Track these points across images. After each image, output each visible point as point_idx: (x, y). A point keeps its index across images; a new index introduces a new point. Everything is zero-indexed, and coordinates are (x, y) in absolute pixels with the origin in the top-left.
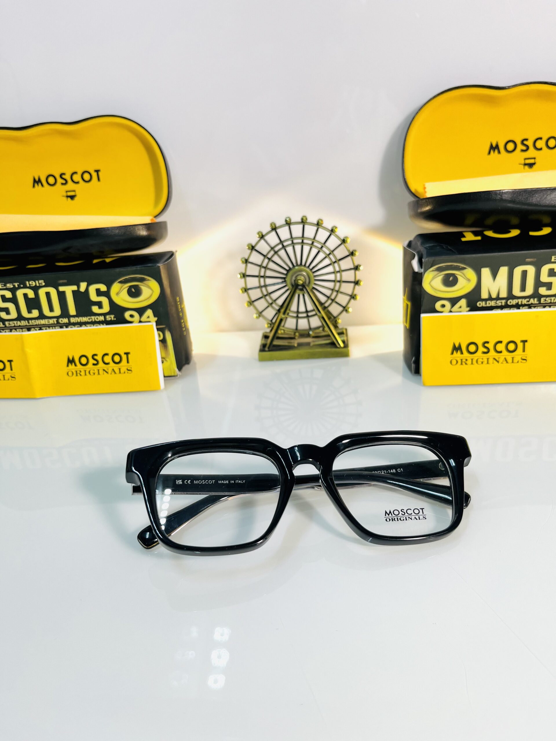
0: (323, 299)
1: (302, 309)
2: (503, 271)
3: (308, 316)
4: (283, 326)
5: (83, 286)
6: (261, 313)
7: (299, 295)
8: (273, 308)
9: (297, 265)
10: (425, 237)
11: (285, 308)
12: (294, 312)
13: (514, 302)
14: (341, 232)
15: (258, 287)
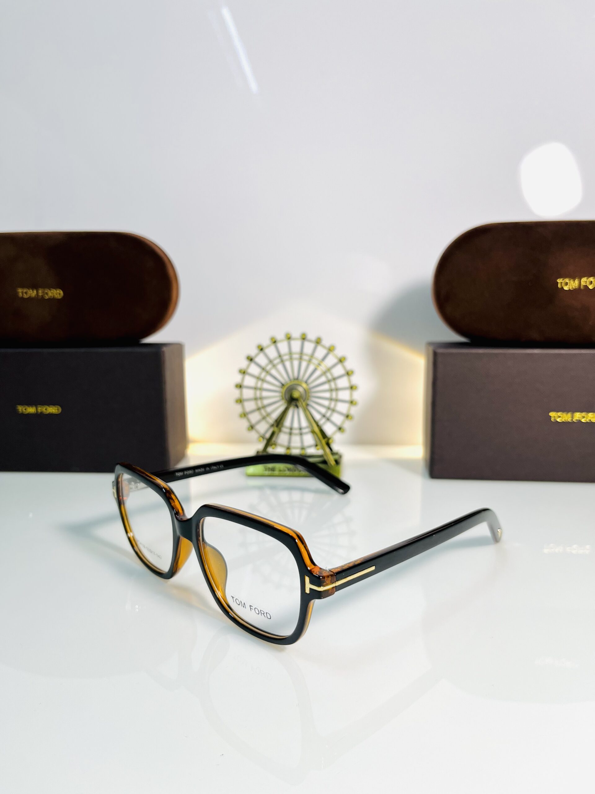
3: (301, 434)
4: (275, 442)
6: (254, 425)
7: (293, 411)
9: (294, 379)
11: (279, 422)
14: (339, 352)
15: (253, 399)
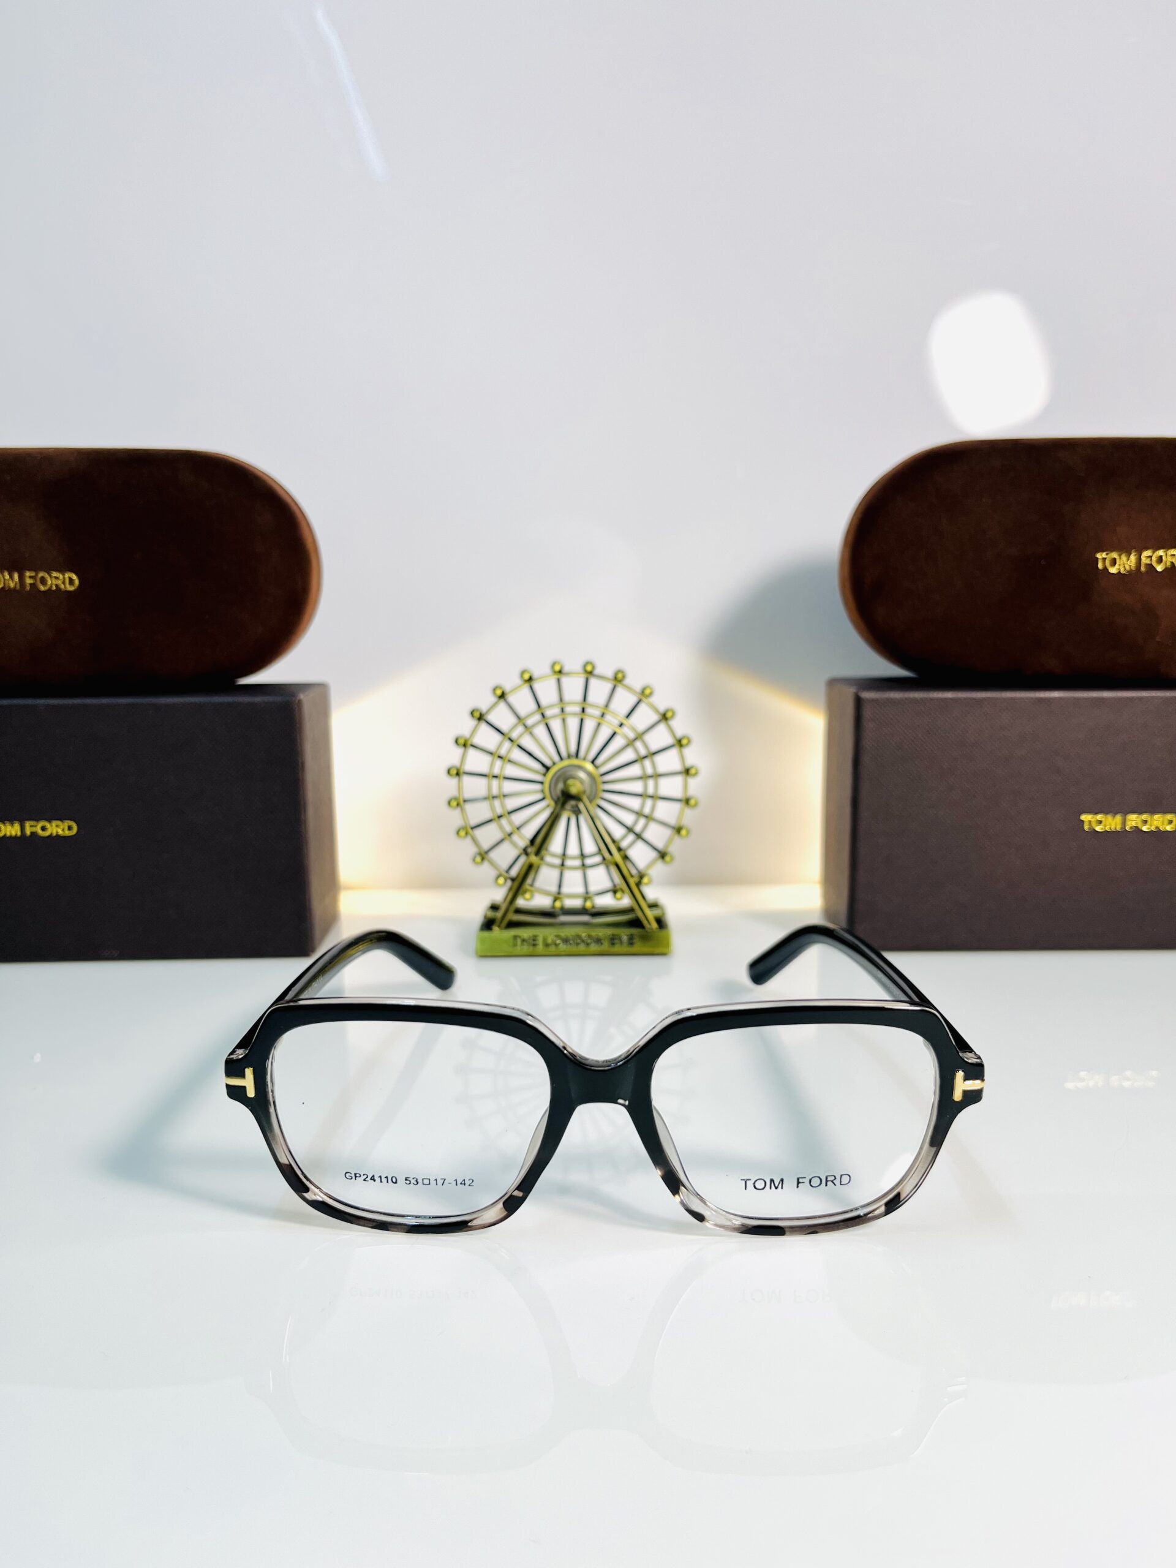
0: (618, 832)
1: (573, 849)
3: (584, 868)
4: (532, 885)
6: (487, 852)
7: (569, 819)
8: (515, 845)
9: (569, 756)
11: (539, 843)
12: (554, 855)
15: (485, 798)
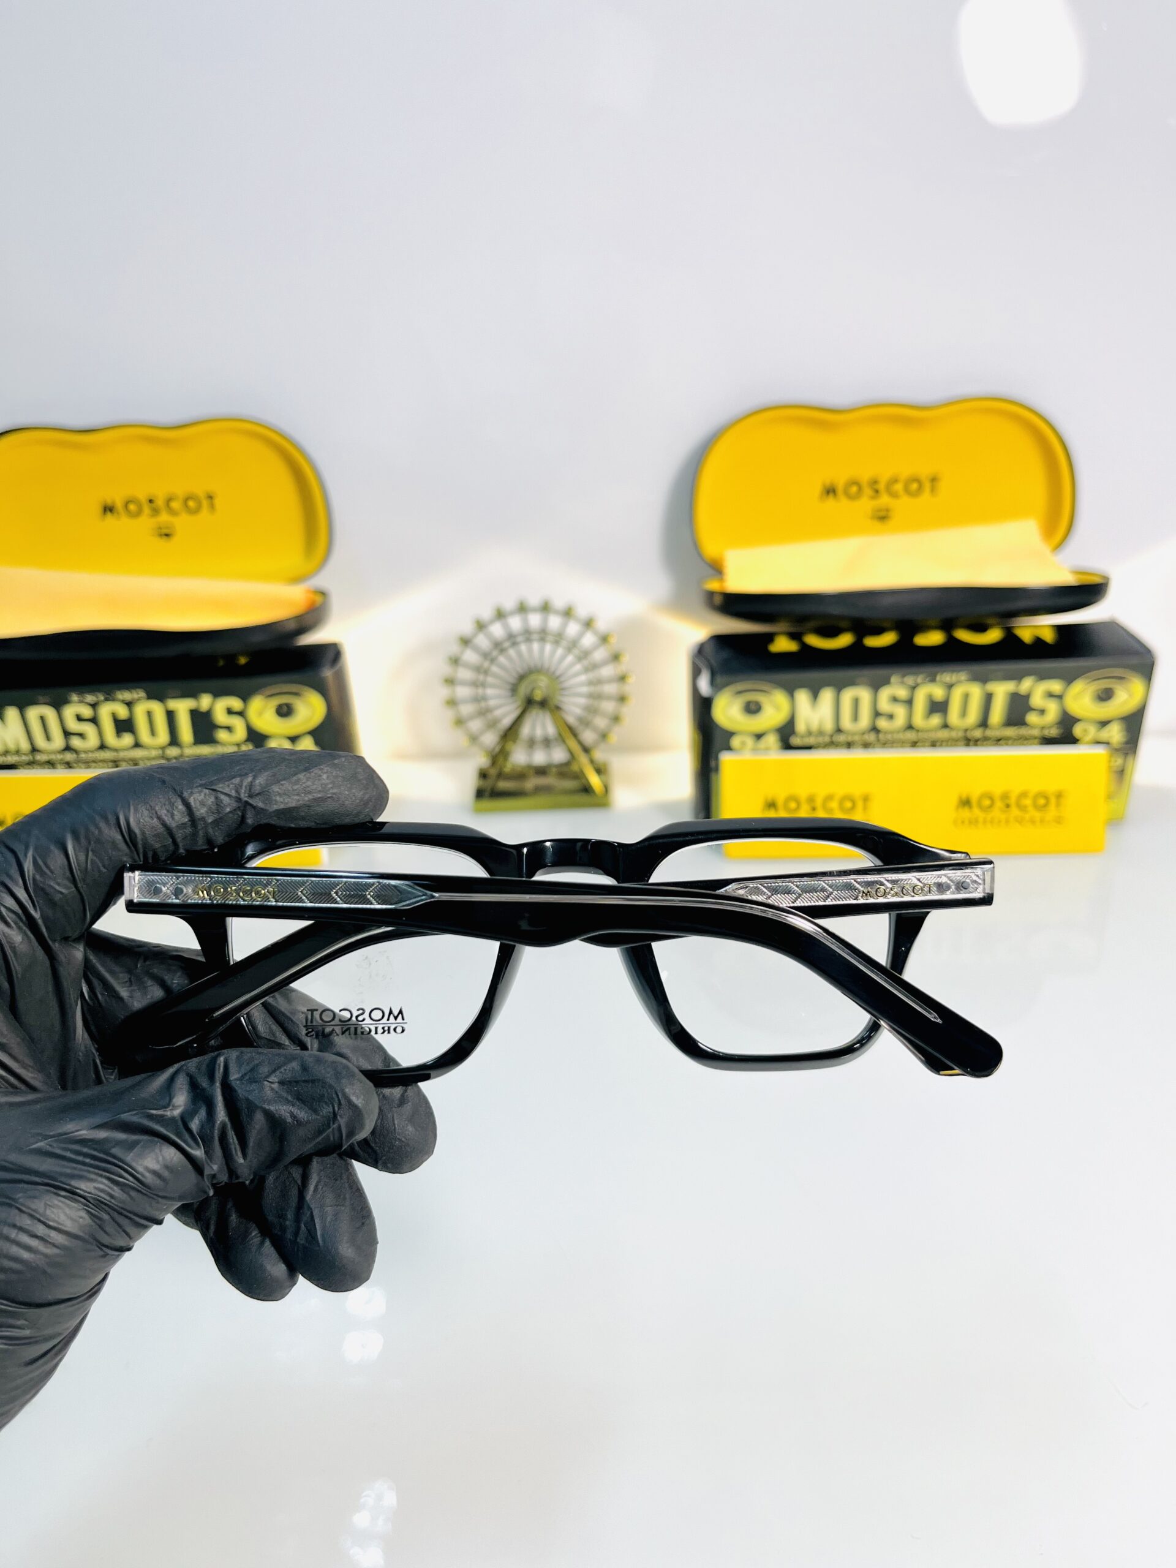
1: (538, 734)
2: (827, 695)
3: (547, 746)
5: (205, 701)
6: (475, 737)
7: (533, 715)
8: (494, 734)
10: (721, 641)
11: (512, 732)
12: (524, 738)
13: (841, 738)
14: (601, 625)
15: (473, 700)
